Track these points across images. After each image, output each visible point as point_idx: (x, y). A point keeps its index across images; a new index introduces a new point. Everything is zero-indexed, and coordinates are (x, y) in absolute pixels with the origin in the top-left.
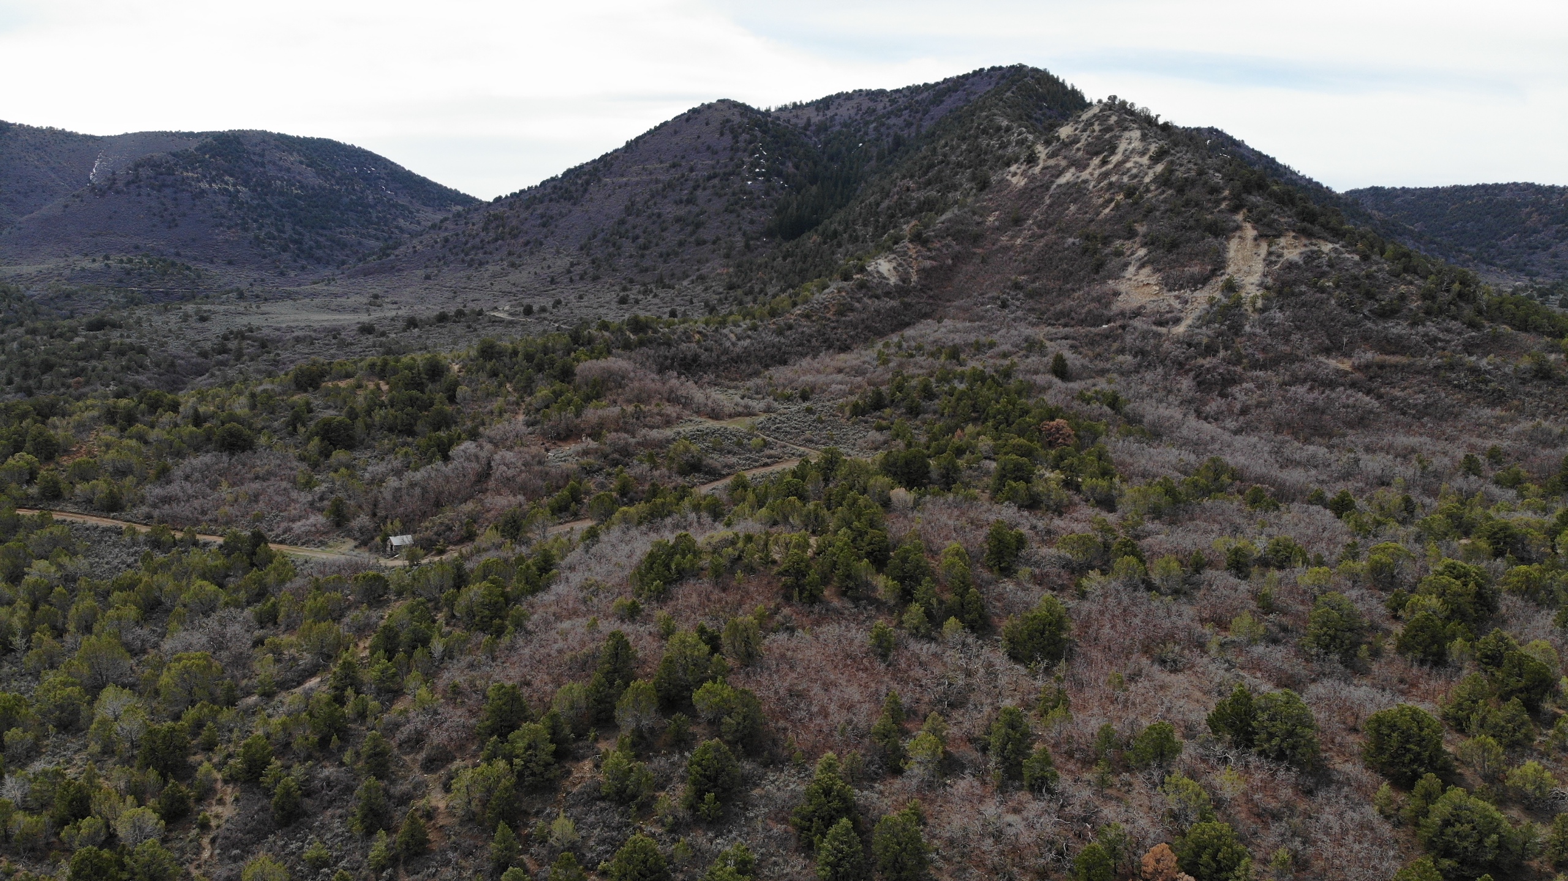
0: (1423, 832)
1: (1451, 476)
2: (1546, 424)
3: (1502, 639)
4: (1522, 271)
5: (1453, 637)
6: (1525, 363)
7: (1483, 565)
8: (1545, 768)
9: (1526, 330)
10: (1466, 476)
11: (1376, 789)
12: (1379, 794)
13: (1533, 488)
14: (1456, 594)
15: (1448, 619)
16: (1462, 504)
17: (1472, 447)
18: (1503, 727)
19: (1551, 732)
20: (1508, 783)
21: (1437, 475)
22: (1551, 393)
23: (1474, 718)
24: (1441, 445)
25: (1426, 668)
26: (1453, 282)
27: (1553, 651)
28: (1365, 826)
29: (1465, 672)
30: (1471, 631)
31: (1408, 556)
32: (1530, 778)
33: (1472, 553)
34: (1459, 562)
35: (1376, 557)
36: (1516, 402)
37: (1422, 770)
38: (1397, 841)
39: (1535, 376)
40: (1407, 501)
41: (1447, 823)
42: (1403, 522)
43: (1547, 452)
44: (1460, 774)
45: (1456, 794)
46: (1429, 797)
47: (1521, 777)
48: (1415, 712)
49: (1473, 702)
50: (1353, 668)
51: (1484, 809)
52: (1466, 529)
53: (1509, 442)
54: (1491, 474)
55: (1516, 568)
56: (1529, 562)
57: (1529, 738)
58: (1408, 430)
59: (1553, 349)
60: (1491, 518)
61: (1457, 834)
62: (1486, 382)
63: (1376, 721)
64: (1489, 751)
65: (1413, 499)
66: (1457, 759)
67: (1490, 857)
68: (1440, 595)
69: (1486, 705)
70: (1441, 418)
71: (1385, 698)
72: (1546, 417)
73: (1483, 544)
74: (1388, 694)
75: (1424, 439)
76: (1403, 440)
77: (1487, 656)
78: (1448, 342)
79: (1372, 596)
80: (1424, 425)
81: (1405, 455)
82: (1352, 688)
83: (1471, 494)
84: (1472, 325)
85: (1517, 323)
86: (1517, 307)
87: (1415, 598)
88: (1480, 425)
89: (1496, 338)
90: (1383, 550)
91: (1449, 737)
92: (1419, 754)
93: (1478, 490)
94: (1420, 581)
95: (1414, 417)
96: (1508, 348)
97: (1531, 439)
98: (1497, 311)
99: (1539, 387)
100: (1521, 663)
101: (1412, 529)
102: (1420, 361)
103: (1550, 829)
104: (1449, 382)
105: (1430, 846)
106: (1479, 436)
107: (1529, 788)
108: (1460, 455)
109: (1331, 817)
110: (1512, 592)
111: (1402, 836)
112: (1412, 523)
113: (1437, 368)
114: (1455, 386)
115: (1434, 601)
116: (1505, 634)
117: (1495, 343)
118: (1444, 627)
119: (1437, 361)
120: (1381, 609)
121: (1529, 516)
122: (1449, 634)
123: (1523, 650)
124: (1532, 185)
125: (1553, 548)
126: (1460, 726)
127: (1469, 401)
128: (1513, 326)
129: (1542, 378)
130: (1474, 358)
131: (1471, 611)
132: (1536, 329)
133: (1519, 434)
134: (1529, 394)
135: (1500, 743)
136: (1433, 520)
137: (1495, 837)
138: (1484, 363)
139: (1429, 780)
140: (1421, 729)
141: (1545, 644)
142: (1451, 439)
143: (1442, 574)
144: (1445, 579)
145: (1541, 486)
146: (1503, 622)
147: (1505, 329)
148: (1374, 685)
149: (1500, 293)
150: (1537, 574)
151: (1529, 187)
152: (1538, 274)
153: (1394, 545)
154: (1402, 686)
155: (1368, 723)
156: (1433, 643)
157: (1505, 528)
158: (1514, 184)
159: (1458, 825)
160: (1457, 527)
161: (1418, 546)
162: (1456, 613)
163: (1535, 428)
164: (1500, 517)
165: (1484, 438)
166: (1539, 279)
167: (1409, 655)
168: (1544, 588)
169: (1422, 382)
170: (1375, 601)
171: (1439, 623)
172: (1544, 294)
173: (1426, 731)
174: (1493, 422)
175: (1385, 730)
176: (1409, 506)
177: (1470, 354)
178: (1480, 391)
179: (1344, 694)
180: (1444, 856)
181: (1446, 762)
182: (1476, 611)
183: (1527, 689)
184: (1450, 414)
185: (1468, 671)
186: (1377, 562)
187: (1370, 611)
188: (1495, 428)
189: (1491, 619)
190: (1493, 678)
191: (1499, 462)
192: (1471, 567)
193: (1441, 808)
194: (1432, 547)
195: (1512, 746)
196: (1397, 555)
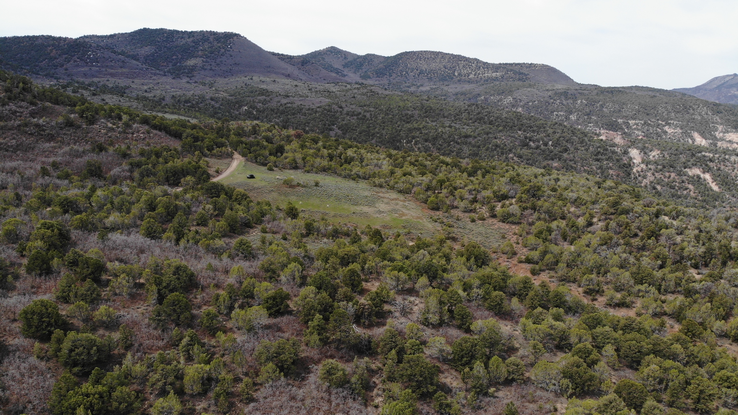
0: (61, 360)
1: (36, 178)
2: (75, 147)
3: (76, 253)
4: (52, 77)
5: (53, 258)
6: (60, 119)
7: (60, 218)
8: (110, 306)
9: (58, 104)
10: (43, 177)
11: (32, 346)
12: (35, 349)
13: (76, 178)
14: (49, 237)
15: (48, 250)
16: (44, 191)
17: (43, 163)
18: (86, 294)
19: (108, 289)
20: (95, 320)
21: (29, 179)
22: (75, 133)
23: (71, 294)
24: (28, 164)
25: (43, 277)
26: (19, 83)
27: (100, 252)
28: (32, 368)
29: (62, 273)
30: (60, 252)
31: (22, 223)
32: (104, 314)
33: (53, 214)
34: (48, 221)
35: (6, 228)
36: (60, 139)
37: (53, 329)
38: (50, 369)
39: (66, 125)
40: (17, 195)
41: (71, 351)
42: (17, 206)
43: (79, 160)
44: (72, 323)
45: (72, 335)
46: (59, 341)
47: (100, 315)
48: (42, 302)
49: (69, 287)
50: (6, 288)
51: (87, 337)
52: (48, 203)
53: (61, 158)
54: (55, 174)
55: (75, 217)
56: (80, 212)
57: (99, 295)
58: (11, 158)
59: (72, 112)
60: (58, 196)
61: (77, 354)
62: (44, 130)
63: (24, 313)
64: (82, 308)
65: (20, 193)
66: (68, 317)
67: (95, 358)
68: (42, 239)
69: (75, 286)
70: (26, 151)
71: (25, 299)
72: (75, 144)
73: (58, 209)
74: (27, 296)
75: (19, 162)
76: (9, 164)
77: (70, 263)
78: (22, 113)
79: (8, 248)
80: (18, 155)
81: (12, 172)
82: (8, 299)
83: (47, 186)
84: (32, 103)
85: (53, 101)
86: (52, 93)
87: (30, 244)
88: (45, 152)
89: (44, 109)
90: (9, 223)
91: (62, 307)
92: (49, 321)
93: (50, 183)
94: (31, 234)
95: (12, 152)
96: (51, 114)
97: (70, 155)
98: (43, 96)
99: (69, 130)
100: (87, 262)
101: (22, 208)
102: (10, 123)
103: (118, 333)
104: (26, 132)
105: (66, 364)
106: (46, 157)
107: (105, 318)
108: (39, 167)
109: (13, 371)
110: (76, 228)
111: (51, 364)
112: (21, 205)
113: (19, 126)
114: (30, 134)
115: (39, 243)
116: (77, 250)
117: (43, 112)
118: (47, 254)
119: (18, 122)
120: (15, 253)
121: (76, 191)
122: (50, 257)
123: (87, 255)
124: (50, 37)
125: (90, 203)
126: (66, 300)
127: (37, 141)
128: (51, 103)
129: (70, 126)
130: (36, 120)
131: (58, 243)
132: (62, 103)
133: (65, 153)
134: (65, 134)
135: (86, 302)
136: (31, 202)
137: (95, 348)
138: (41, 121)
139: (58, 332)
140: (47, 309)
141: (96, 250)
142: (32, 160)
143: (40, 228)
144: (43, 231)
145: (79, 176)
146: (75, 244)
147: (48, 104)
148: (19, 294)
149: (43, 87)
150: (85, 218)
151: (49, 37)
152: (60, 78)
153: (14, 219)
154: (33, 290)
155: (20, 315)
156: (43, 264)
157: (66, 199)
158: (42, 36)
159: (76, 350)
160: (44, 203)
161: (27, 217)
162: (52, 246)
163: (71, 150)
164: (63, 194)
165: (49, 157)
166: (61, 81)
167: (33, 273)
168: (90, 223)
169: (13, 134)
170: (10, 250)
171: (44, 253)
172: (64, 87)
173: (50, 309)
174: (50, 149)
175: (29, 316)
176: (18, 197)
177: (34, 118)
178: (42, 135)
179: (5, 304)
180: (74, 367)
181: (63, 320)
182: (61, 242)
183: (93, 273)
184: (30, 148)
185: (64, 272)
186: (7, 230)
187: (9, 257)
188: (52, 152)
189: (69, 244)
190: (76, 272)
191: (57, 168)
192: (54, 222)
193: (66, 345)
194: (33, 216)
195: (92, 302)
196: (16, 224)
